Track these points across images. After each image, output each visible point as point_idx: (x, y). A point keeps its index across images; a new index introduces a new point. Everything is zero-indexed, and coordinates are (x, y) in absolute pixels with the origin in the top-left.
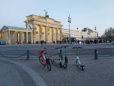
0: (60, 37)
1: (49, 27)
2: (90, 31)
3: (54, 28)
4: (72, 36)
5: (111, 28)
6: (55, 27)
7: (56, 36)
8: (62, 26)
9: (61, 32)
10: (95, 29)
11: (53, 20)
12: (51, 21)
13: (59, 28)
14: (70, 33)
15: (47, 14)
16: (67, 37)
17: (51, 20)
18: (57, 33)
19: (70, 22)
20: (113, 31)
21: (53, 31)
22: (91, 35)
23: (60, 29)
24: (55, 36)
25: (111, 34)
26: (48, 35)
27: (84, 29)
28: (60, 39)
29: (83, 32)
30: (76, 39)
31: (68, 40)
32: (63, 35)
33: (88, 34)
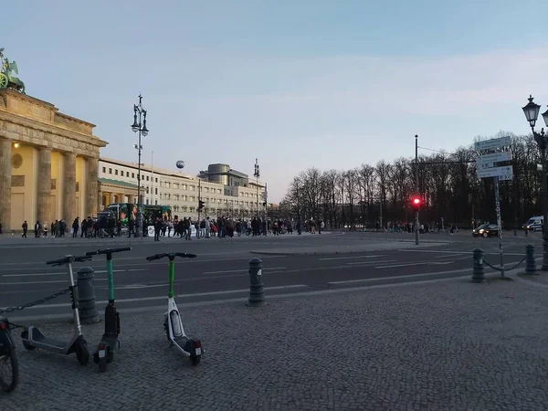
0: (88, 201)
1: (24, 144)
2: (236, 179)
3: (55, 150)
4: (151, 199)
5: (315, 174)
6: (55, 146)
7: (65, 193)
8: (103, 144)
9: (92, 174)
10: (257, 174)
11: (51, 107)
12: (37, 114)
13: (80, 151)
14: (144, 183)
15: (13, 75)
16: (126, 200)
17: (35, 107)
18: (69, 178)
19: (139, 127)
20: (323, 183)
21: (43, 168)
22: (240, 198)
23: (86, 158)
24: (58, 192)
25: (314, 195)
26: (14, 189)
27: (211, 167)
28: (88, 209)
29: (205, 184)
30: (173, 214)
31: (129, 215)
32: (103, 188)
33: (227, 192)
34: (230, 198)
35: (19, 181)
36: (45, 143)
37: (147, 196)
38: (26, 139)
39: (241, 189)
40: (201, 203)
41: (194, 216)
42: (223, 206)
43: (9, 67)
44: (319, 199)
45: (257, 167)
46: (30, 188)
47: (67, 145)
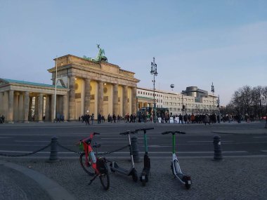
0: (133, 106)
1: (108, 83)
2: (201, 94)
3: (120, 85)
4: (159, 105)
5: (248, 89)
6: (120, 83)
7: (124, 103)
8: (138, 81)
9: (134, 94)
10: (213, 91)
11: (117, 67)
12: (112, 70)
13: (129, 85)
14: (156, 97)
15: (103, 55)
16: (148, 106)
17: (111, 68)
18: (125, 97)
19: (154, 72)
20: (253, 94)
21: (115, 93)
22: (204, 103)
23: (132, 88)
24: (121, 103)
25: (248, 100)
26: (105, 102)
27: (188, 88)
28: (133, 110)
29: (185, 97)
30: (170, 112)
31: (150, 113)
32: (139, 101)
33: (196, 101)
34: (198, 103)
35: (106, 99)
36: (116, 82)
37: (158, 104)
38: (108, 81)
39: (204, 99)
40: (183, 106)
42: (194, 108)
43: (102, 52)
44: (251, 103)
45: (213, 87)
46: (110, 101)
47: (124, 83)
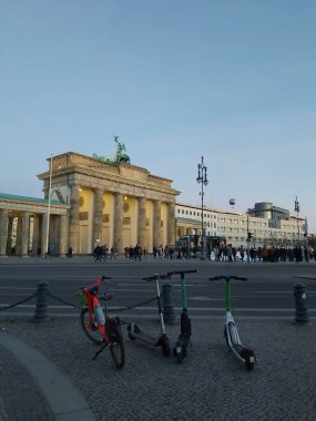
0: (169, 233)
1: (130, 197)
2: (279, 215)
3: (148, 200)
4: (211, 231)
6: (149, 197)
7: (155, 228)
8: (178, 193)
9: (171, 214)
10: (297, 209)
11: (145, 171)
12: (137, 176)
13: (164, 199)
14: (205, 219)
15: (123, 152)
16: (194, 233)
17: (136, 172)
18: (157, 218)
19: (202, 180)
21: (141, 212)
22: (283, 229)
23: (168, 204)
24: (150, 227)
26: (125, 226)
27: (258, 205)
28: (169, 239)
29: (252, 219)
30: (228, 243)
31: (196, 244)
32: (179, 224)
33: (271, 225)
34: (273, 230)
35: (127, 221)
36: (142, 195)
37: (208, 229)
38: (131, 193)
39: (283, 222)
40: (249, 234)
41: (245, 245)
42: (268, 236)
43: (121, 148)
45: (297, 203)
46: (134, 225)
47: (156, 196)
